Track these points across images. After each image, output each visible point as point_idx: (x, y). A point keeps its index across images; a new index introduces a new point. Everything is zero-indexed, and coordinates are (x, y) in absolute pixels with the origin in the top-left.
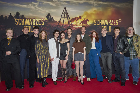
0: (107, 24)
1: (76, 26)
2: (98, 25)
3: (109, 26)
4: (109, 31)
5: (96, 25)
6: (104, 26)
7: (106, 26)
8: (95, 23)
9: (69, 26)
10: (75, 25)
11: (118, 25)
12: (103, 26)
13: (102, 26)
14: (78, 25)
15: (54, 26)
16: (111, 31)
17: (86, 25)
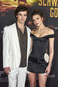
1: (8, 5)
2: (45, 5)
5: (41, 5)
7: (57, 9)
8: (40, 2)
10: (5, 3)
12: (53, 8)
13: (51, 8)
14: (10, 3)
17: (24, 4)
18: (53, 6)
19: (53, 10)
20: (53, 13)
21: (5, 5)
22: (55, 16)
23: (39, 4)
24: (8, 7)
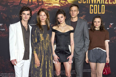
0: (99, 2)
1: (50, 4)
2: (85, 3)
3: (102, 5)
4: (102, 13)
5: (81, 2)
6: (94, 4)
7: (96, 5)
9: (38, 4)
10: (47, 2)
11: (115, 3)
12: (92, 5)
13: (91, 5)
14: (52, 2)
15: (15, 4)
16: (104, 13)
17: (65, 3)
18: (92, 3)
19: (93, 7)
20: (92, 10)
21: (47, 4)
22: (94, 13)
23: (79, 1)
24: (50, 6)
